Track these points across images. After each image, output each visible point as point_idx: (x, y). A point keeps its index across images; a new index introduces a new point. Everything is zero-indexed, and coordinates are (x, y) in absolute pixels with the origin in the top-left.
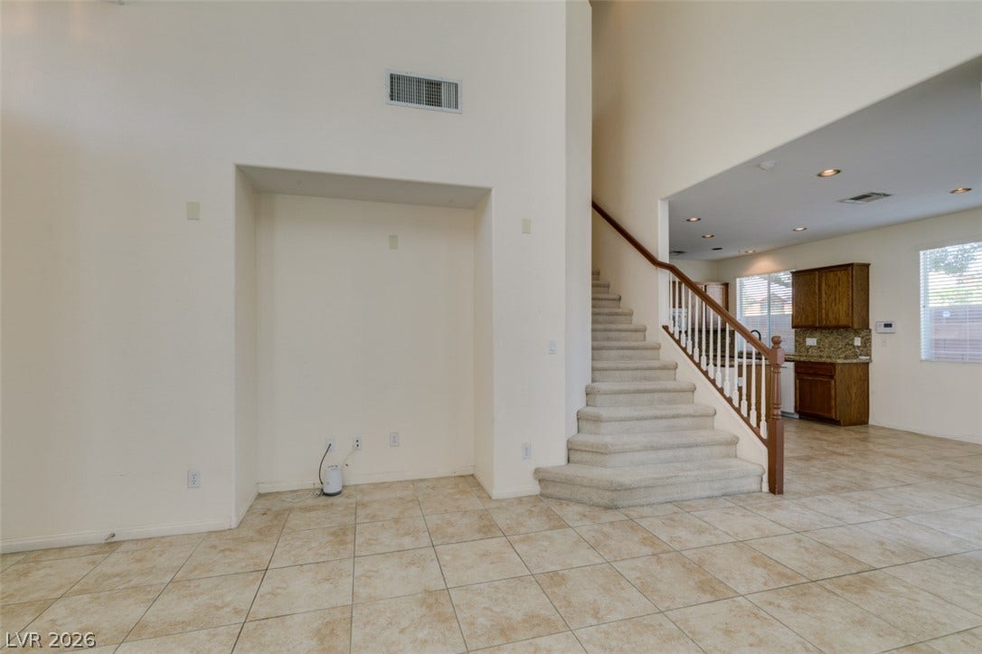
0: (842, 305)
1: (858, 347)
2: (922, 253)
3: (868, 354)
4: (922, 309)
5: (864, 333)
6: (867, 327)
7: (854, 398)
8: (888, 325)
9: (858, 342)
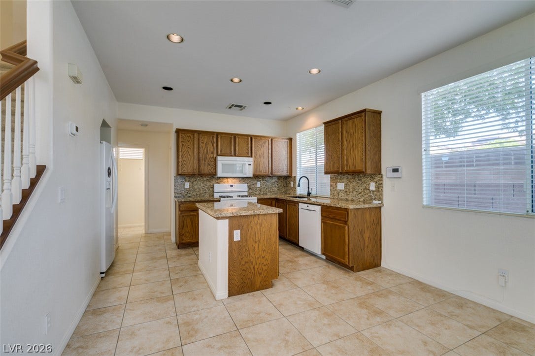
0: (358, 150)
1: (373, 191)
2: (423, 95)
3: (380, 199)
4: (424, 153)
5: (377, 178)
6: (380, 173)
7: (366, 242)
8: (395, 170)
9: (373, 187)
